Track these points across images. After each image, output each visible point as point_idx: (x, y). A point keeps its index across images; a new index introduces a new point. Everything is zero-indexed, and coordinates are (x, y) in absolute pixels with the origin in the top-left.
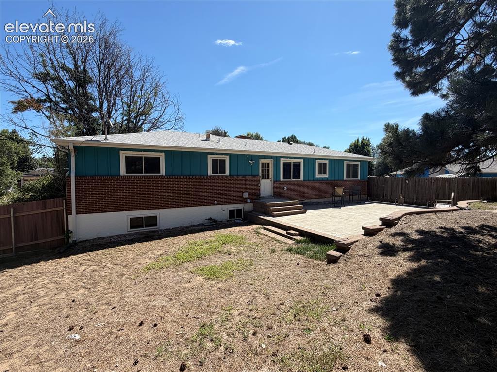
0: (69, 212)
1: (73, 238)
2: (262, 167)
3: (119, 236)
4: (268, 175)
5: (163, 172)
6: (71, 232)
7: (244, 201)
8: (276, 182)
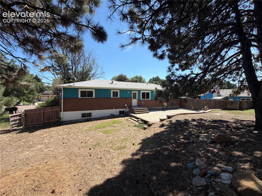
0: (61, 111)
1: (62, 120)
2: (133, 94)
3: (78, 120)
4: (136, 98)
5: (94, 96)
6: (61, 118)
7: (125, 108)
8: (139, 100)
